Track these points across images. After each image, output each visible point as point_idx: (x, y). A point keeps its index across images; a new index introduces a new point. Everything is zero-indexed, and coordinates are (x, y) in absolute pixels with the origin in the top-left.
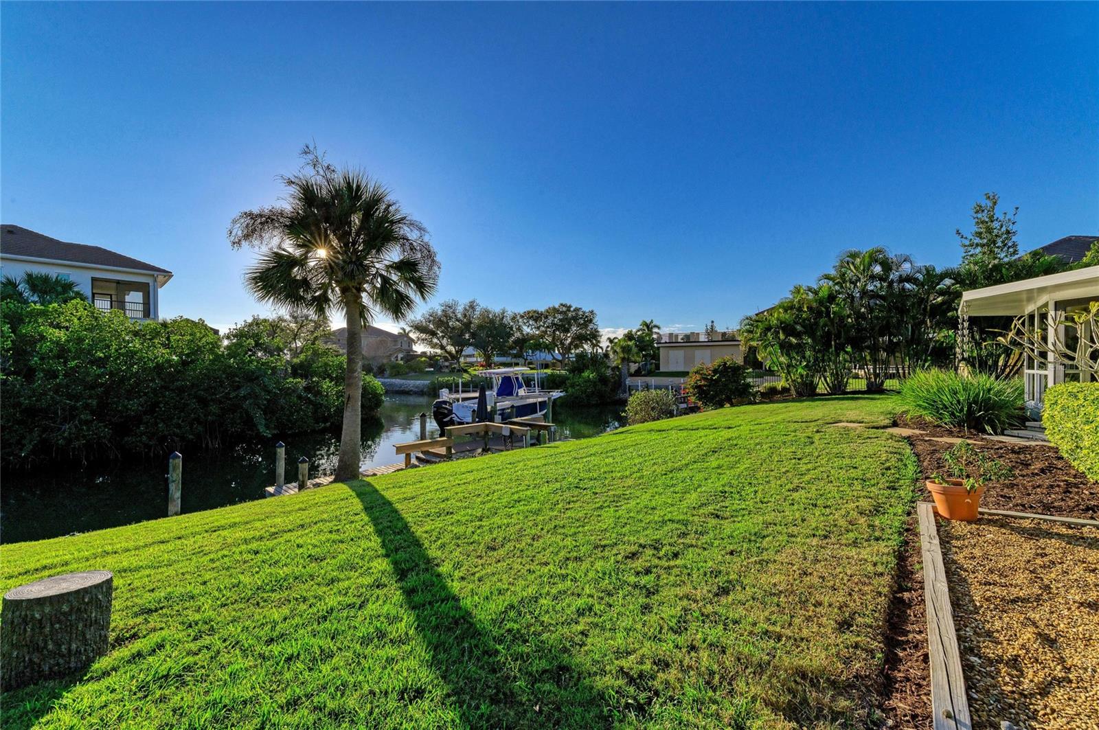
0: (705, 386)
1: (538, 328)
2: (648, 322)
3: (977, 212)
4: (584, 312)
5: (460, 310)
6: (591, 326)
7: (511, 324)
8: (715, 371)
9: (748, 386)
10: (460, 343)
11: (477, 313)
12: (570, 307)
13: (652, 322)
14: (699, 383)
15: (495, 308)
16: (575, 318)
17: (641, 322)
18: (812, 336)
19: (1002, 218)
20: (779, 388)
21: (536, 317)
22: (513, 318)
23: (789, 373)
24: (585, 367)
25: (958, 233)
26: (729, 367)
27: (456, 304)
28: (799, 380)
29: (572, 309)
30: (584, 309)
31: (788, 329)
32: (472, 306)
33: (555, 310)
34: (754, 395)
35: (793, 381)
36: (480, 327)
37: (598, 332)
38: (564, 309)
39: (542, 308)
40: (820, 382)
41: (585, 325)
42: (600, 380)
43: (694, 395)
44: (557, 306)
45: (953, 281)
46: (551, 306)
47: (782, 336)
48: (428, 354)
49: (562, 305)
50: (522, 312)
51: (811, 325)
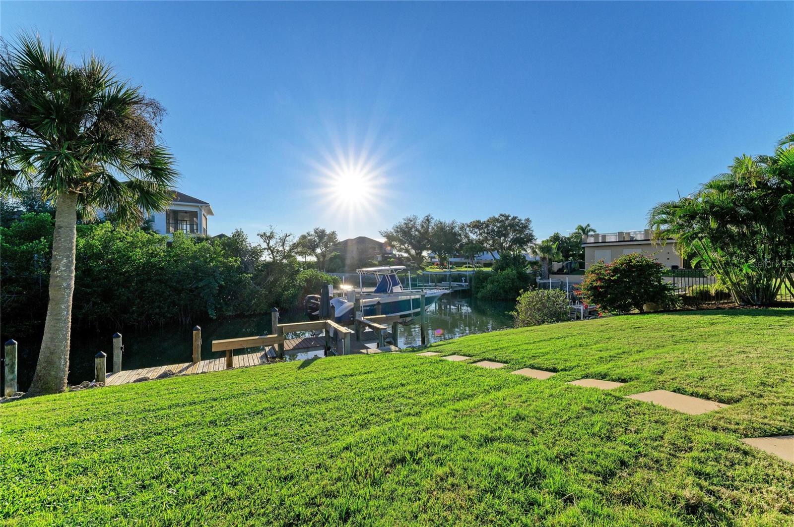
0: (601, 287)
1: (481, 234)
2: (584, 226)
4: (520, 220)
5: (419, 221)
6: (527, 232)
7: (460, 232)
8: (616, 271)
9: (665, 288)
10: (419, 248)
11: (432, 224)
12: (509, 216)
13: (588, 225)
14: (595, 284)
15: (447, 220)
16: (511, 226)
17: (576, 226)
18: (767, 223)
20: (713, 292)
21: (477, 225)
22: (462, 228)
23: (727, 273)
24: (508, 265)
26: (634, 267)
27: (415, 218)
28: (746, 283)
29: (510, 218)
30: (519, 218)
31: (724, 214)
32: (428, 220)
33: (495, 220)
34: (673, 300)
35: (733, 284)
36: (435, 234)
37: (533, 236)
38: (503, 218)
39: (484, 219)
40: (783, 286)
41: (521, 232)
42: (518, 278)
43: (589, 298)
44: (497, 217)
46: (492, 216)
47: (713, 225)
48: (397, 256)
49: (501, 215)
50: (469, 223)
51: (765, 208)
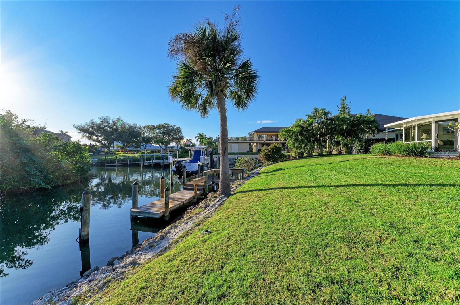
4: (176, 127)
6: (180, 134)
7: (139, 131)
12: (169, 125)
16: (172, 130)
21: (153, 128)
22: (140, 128)
36: (123, 131)
39: (156, 124)
41: (177, 133)
44: (163, 124)
50: (144, 126)
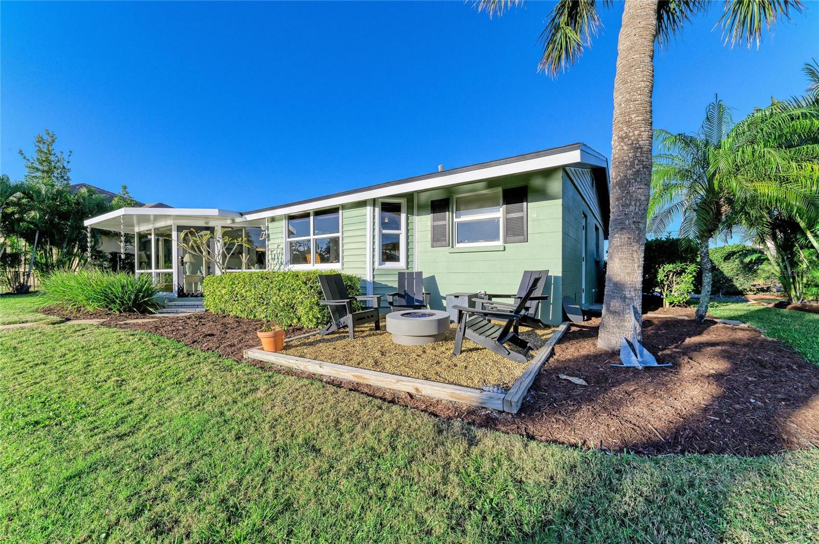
3: (39, 142)
19: (58, 154)
25: (21, 152)
45: (22, 195)
